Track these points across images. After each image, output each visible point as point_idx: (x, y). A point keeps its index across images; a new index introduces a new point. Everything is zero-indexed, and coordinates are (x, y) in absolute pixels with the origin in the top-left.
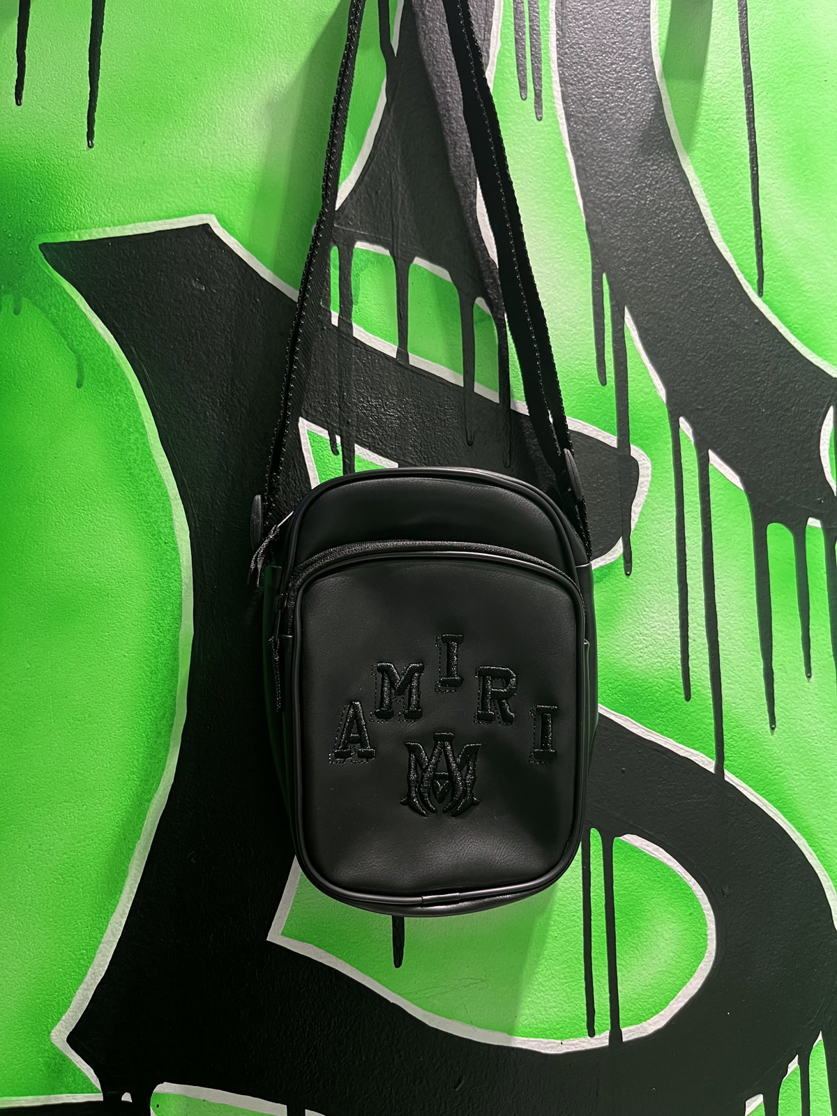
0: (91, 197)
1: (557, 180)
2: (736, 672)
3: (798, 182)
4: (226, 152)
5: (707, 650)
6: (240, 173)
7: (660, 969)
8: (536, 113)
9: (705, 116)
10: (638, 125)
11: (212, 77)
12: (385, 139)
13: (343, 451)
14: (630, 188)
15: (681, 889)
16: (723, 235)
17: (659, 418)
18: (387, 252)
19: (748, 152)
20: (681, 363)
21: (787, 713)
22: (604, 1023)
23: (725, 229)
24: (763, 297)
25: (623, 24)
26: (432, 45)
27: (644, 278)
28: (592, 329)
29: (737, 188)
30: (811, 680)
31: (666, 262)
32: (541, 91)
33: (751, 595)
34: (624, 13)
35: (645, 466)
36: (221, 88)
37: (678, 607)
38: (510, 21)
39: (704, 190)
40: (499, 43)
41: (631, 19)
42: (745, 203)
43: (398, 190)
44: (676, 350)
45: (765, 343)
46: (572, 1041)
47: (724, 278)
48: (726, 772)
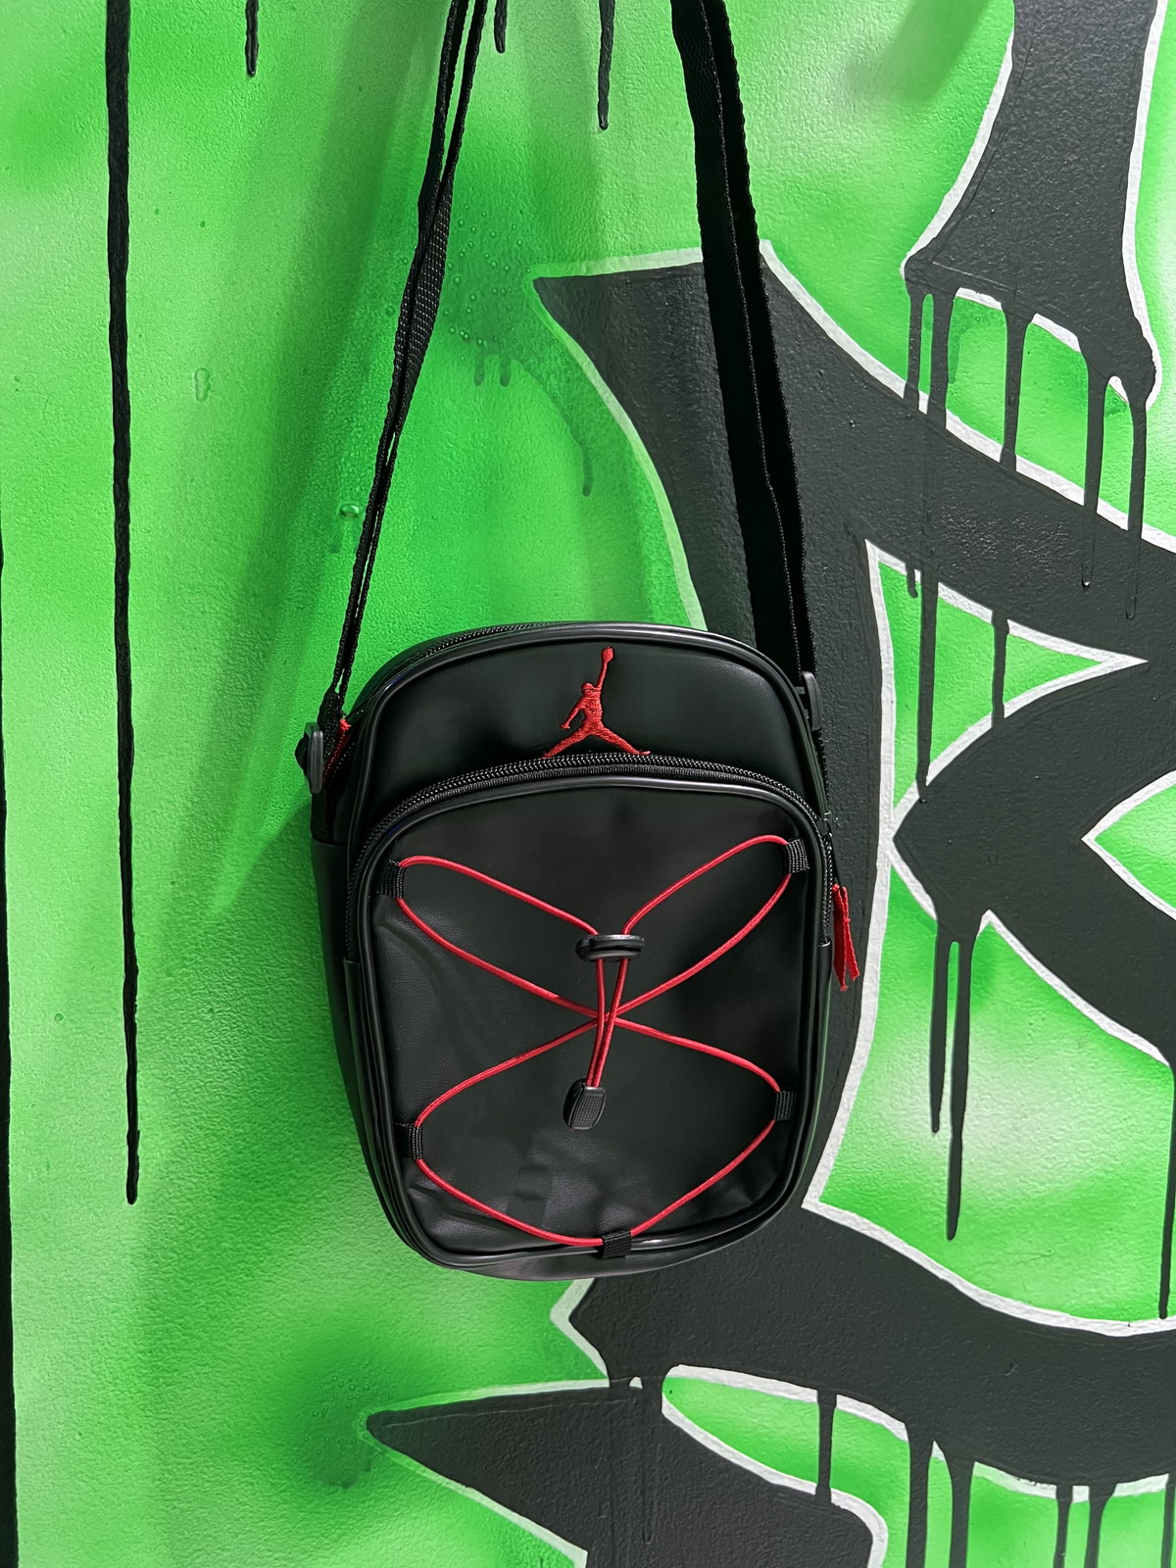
4: (789, 143)
13: (922, 590)
18: (998, 305)
36: (786, 38)
46: (1140, 1323)
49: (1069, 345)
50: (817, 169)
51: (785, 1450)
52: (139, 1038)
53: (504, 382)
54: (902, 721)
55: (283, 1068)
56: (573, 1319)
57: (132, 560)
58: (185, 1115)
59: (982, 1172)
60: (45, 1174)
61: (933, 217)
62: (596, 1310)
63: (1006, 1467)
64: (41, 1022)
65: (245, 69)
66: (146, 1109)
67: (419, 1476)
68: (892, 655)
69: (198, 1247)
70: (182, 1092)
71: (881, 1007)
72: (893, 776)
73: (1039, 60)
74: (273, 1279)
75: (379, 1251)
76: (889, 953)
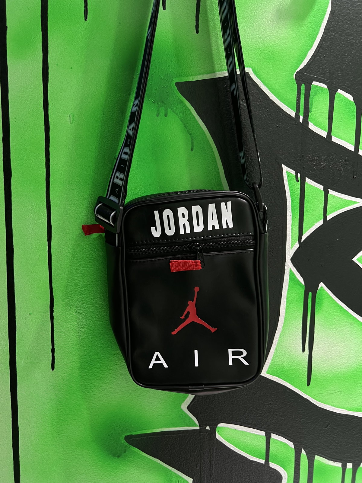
6: (263, 46)
13: (300, 180)
18: (326, 87)
49: (350, 99)
50: (267, 44)
51: (255, 450)
52: (54, 321)
53: (166, 115)
54: (294, 221)
55: (98, 330)
56: (188, 408)
57: (51, 174)
58: (69, 344)
59: (319, 365)
60: (27, 361)
61: (304, 59)
62: (195, 405)
63: (325, 457)
64: (25, 315)
65: (84, 18)
66: (57, 342)
67: (141, 454)
68: (290, 201)
69: (73, 384)
70: (68, 337)
71: (286, 312)
72: (291, 239)
73: (340, 6)
74: (96, 394)
75: (128, 386)
76: (289, 295)
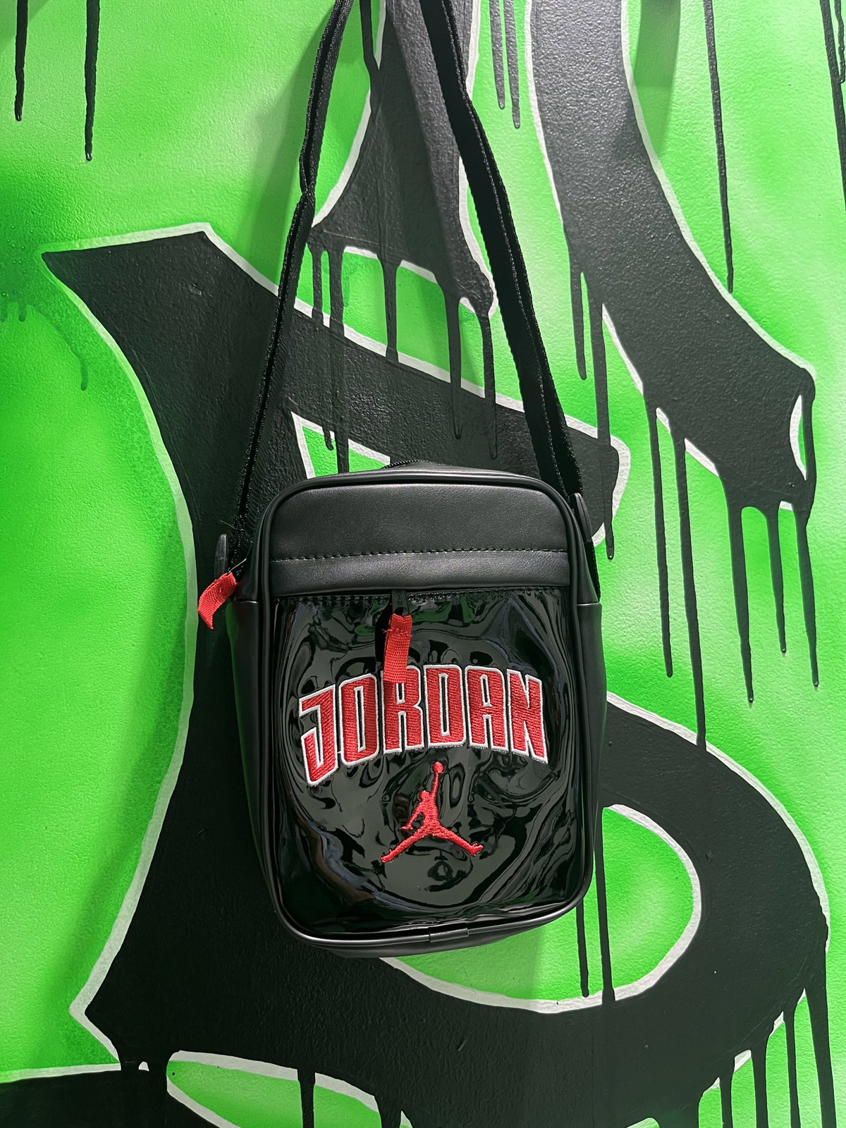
0: (90, 208)
1: (535, 185)
2: (715, 648)
3: (765, 183)
4: (219, 163)
5: (687, 629)
6: (233, 182)
7: (649, 931)
8: (514, 121)
9: (675, 121)
10: (611, 131)
11: (204, 91)
12: (371, 148)
13: (337, 446)
14: (605, 191)
15: (667, 855)
16: (693, 235)
17: (637, 409)
18: (375, 256)
19: (717, 155)
20: (656, 357)
21: (764, 687)
22: (597, 983)
23: (695, 229)
24: (733, 293)
25: (595, 34)
26: (413, 58)
27: (619, 277)
28: (572, 326)
29: (706, 190)
30: (787, 654)
31: (641, 261)
32: (518, 100)
33: (727, 576)
34: (595, 24)
35: (625, 455)
36: (213, 102)
37: (658, 589)
38: (488, 34)
39: (675, 193)
40: (478, 55)
41: (603, 29)
42: (715, 203)
43: (384, 196)
44: (651, 345)
45: (736, 336)
46: (567, 1001)
47: (695, 275)
48: (708, 744)
49: (428, 278)
56: (90, 1013)
